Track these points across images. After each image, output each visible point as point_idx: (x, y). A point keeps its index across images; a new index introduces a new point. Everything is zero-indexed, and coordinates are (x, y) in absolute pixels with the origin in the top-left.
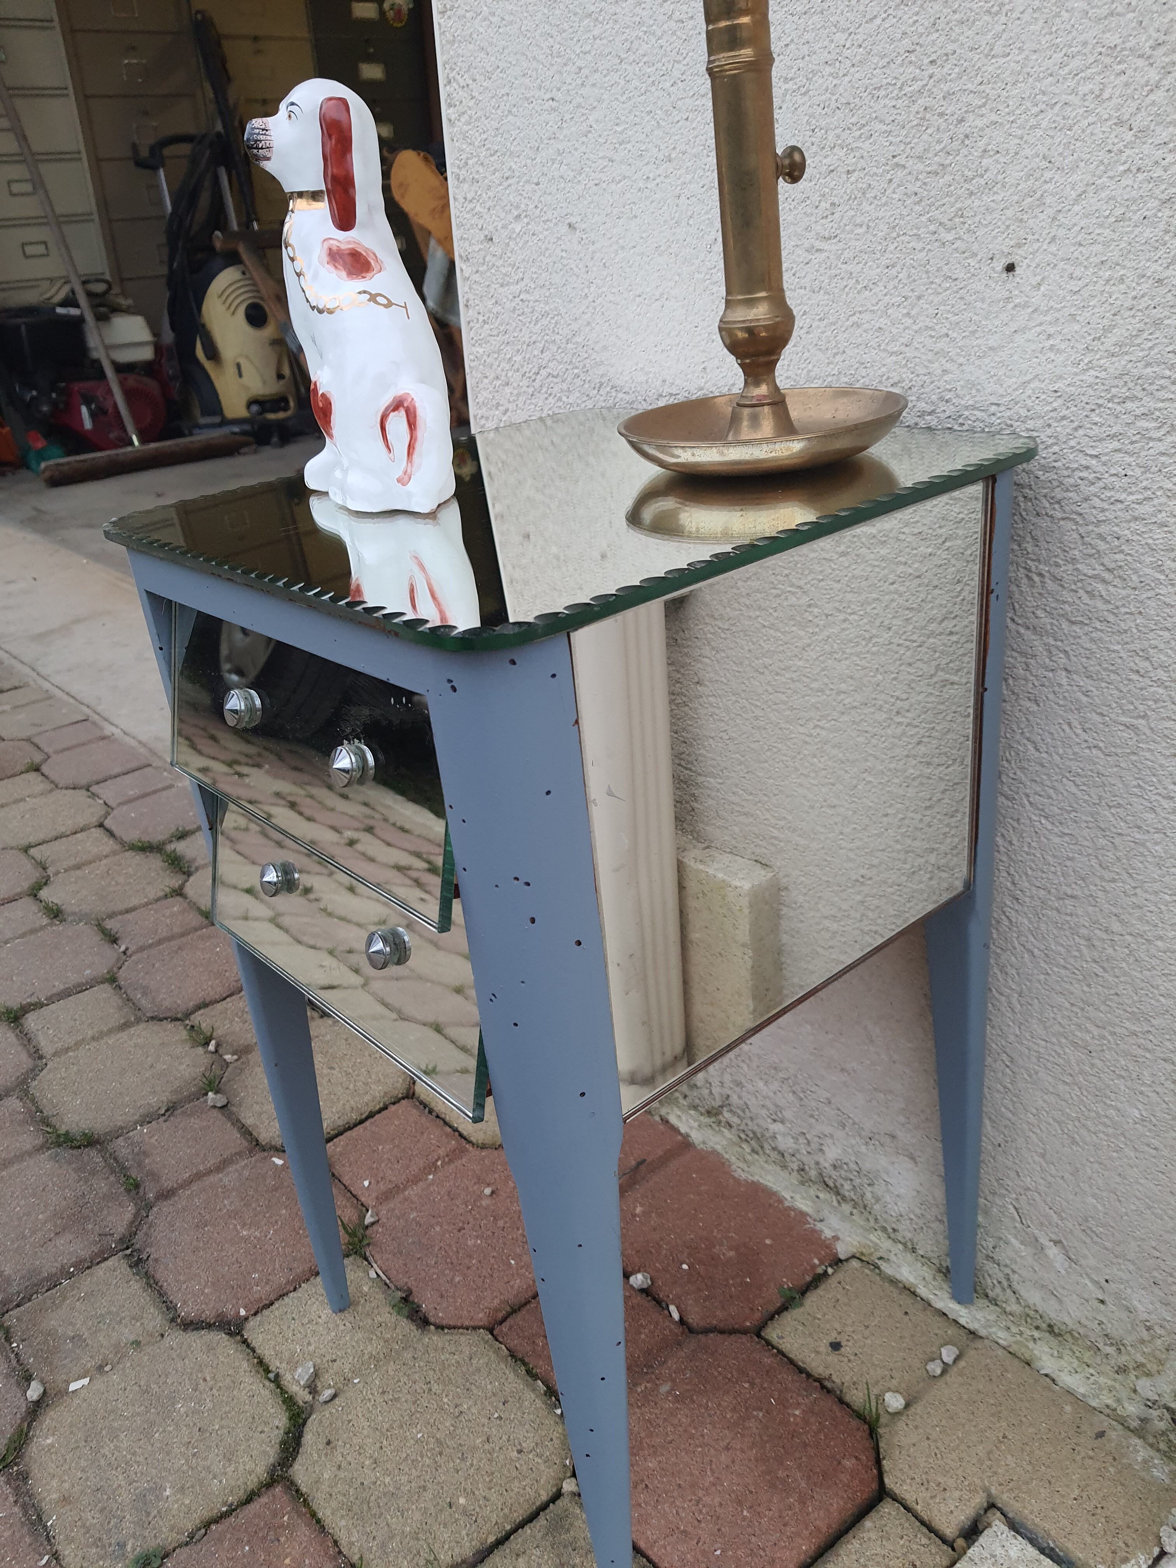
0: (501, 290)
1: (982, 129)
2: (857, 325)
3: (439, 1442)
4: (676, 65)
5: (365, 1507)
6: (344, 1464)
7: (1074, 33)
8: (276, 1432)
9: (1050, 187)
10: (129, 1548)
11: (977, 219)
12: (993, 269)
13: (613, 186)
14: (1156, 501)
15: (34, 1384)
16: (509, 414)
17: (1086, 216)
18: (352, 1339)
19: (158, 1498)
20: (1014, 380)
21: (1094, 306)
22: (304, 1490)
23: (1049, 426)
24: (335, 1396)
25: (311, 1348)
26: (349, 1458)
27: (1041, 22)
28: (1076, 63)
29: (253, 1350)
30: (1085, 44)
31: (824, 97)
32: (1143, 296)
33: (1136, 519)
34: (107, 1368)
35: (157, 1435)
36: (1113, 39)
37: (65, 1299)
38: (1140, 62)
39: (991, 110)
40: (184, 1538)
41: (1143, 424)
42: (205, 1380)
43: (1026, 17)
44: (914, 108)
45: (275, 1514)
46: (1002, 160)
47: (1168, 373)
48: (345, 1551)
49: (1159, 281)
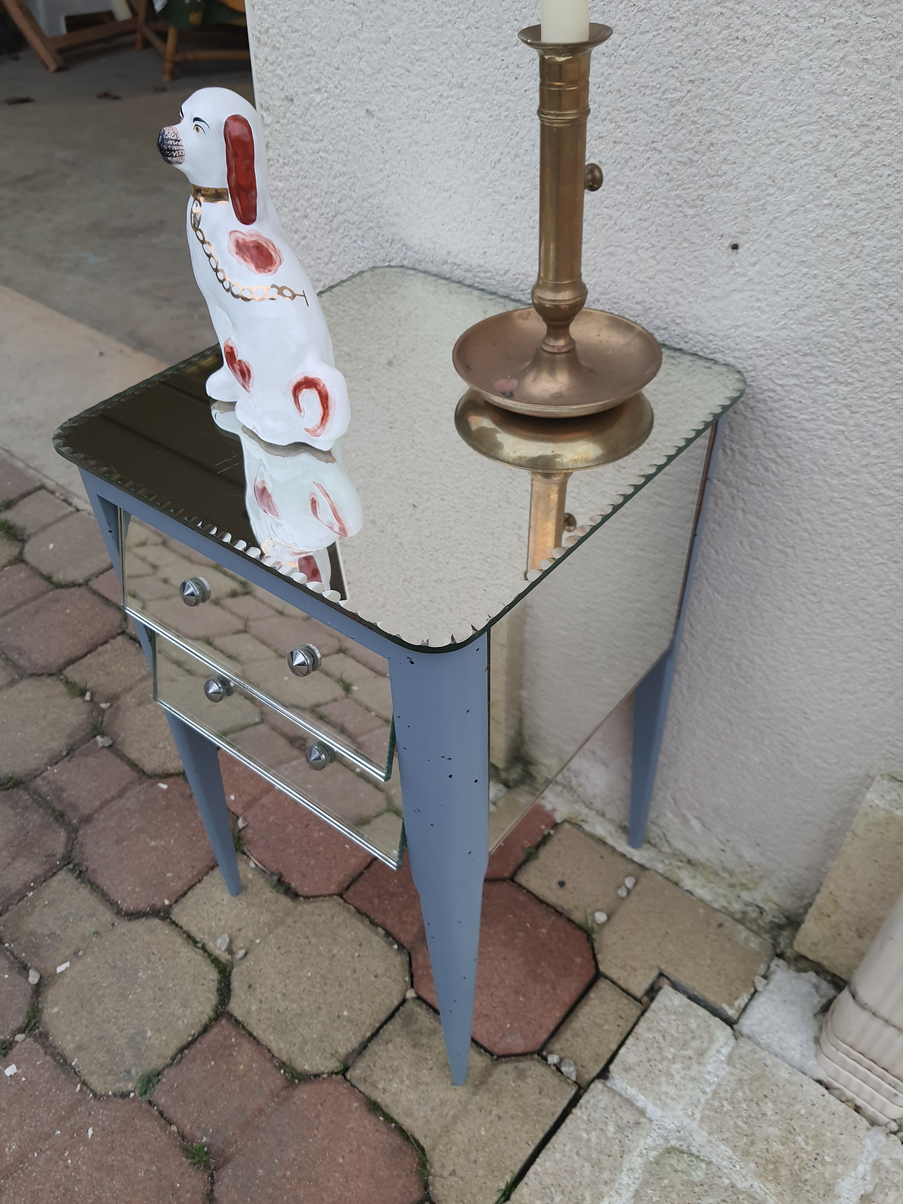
0: (300, 143)
1: (724, 143)
2: (612, 254)
3: (323, 977)
4: (471, 14)
5: (284, 1026)
6: (263, 999)
7: (803, 96)
8: (212, 983)
9: (771, 199)
10: (133, 1072)
11: (714, 205)
12: (722, 244)
13: (409, 92)
14: (818, 423)
15: (32, 972)
16: (307, 240)
17: (794, 226)
18: (249, 913)
19: (144, 1038)
20: (728, 322)
21: (793, 289)
22: (240, 1019)
23: (751, 358)
24: (246, 954)
25: (222, 923)
26: (266, 995)
27: (779, 80)
28: (802, 118)
29: (181, 928)
30: (810, 107)
31: (599, 80)
32: (829, 291)
33: (803, 430)
34: (81, 953)
35: (131, 997)
36: (831, 110)
37: (34, 907)
38: (848, 133)
39: (734, 131)
40: (168, 1061)
41: (817, 373)
42: (153, 954)
43: (768, 72)
44: (673, 111)
45: (226, 1038)
46: (738, 170)
47: (838, 345)
48: (276, 1055)
49: (842, 285)
